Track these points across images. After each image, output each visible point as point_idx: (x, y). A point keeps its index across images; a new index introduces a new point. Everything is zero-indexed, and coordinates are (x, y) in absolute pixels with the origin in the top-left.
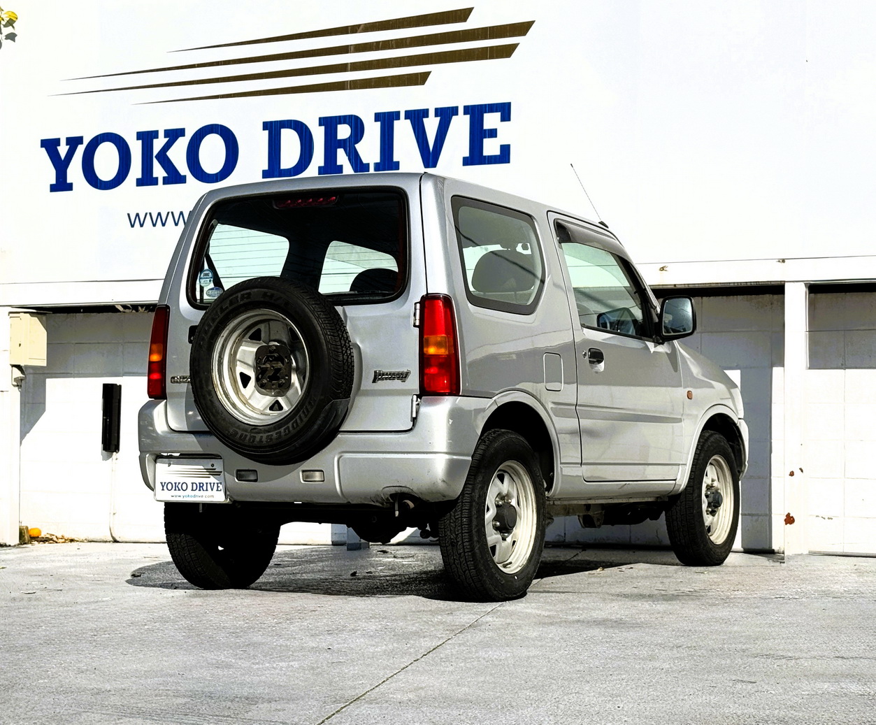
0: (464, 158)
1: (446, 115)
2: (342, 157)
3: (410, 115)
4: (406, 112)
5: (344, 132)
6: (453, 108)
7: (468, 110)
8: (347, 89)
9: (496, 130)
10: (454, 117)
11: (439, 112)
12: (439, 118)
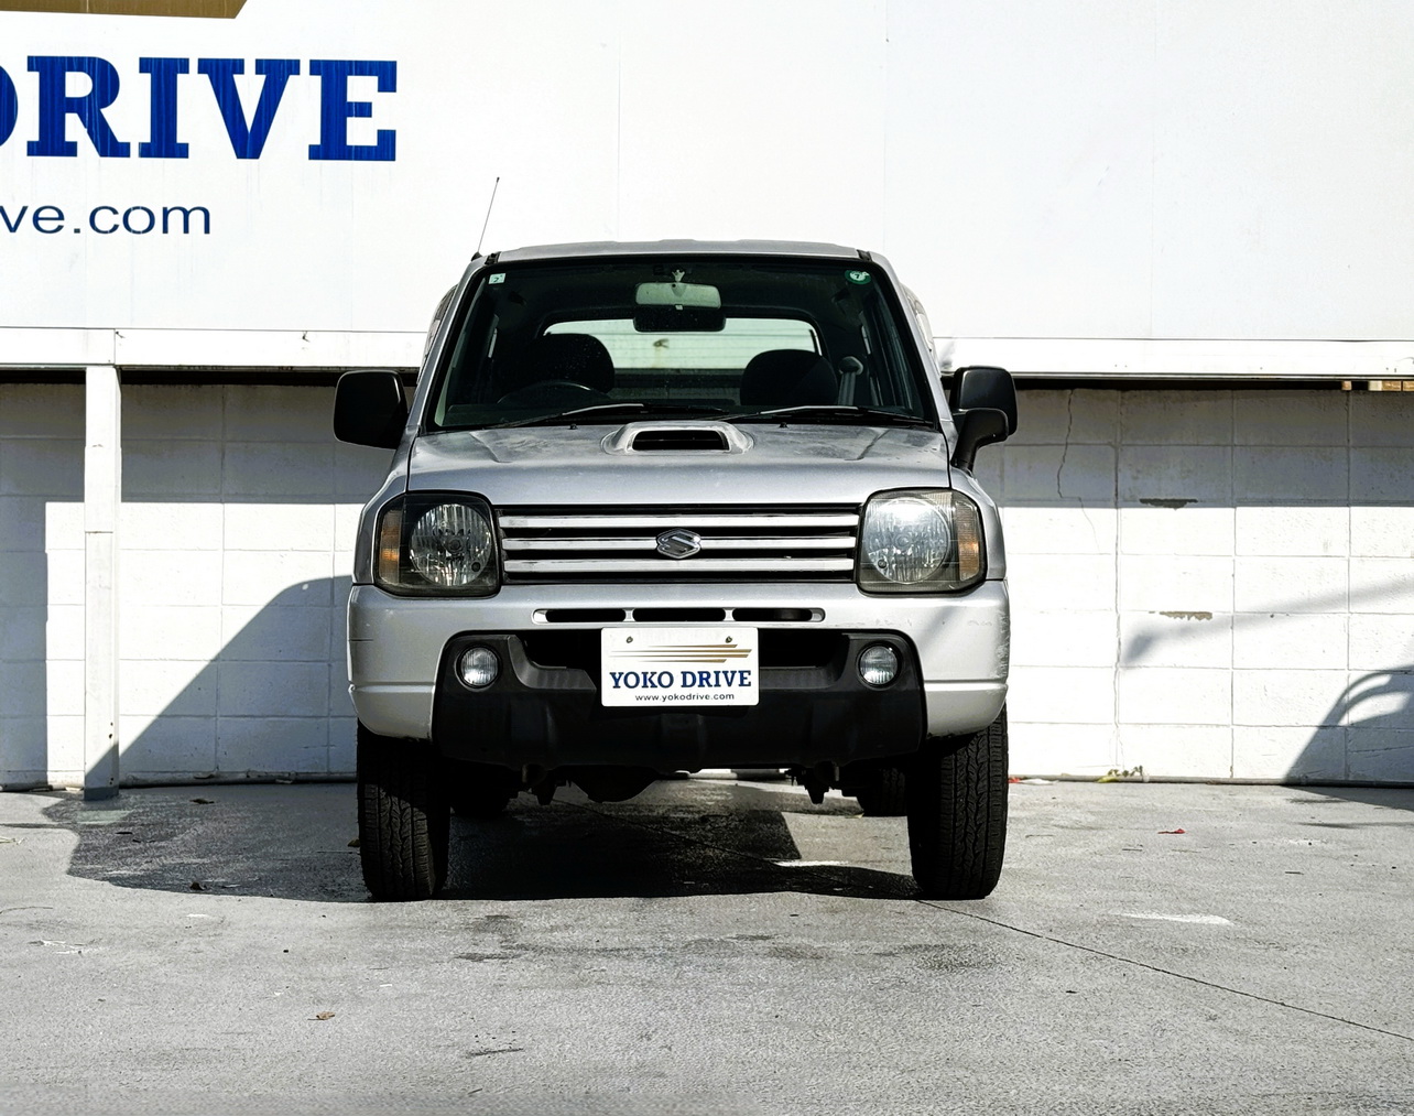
0: (311, 147)
1: (277, 73)
2: (74, 128)
3: (206, 66)
4: (200, 60)
5: (78, 85)
6: (290, 61)
7: (316, 67)
8: (85, 12)
9: (369, 105)
10: (291, 77)
11: (261, 66)
12: (262, 78)
